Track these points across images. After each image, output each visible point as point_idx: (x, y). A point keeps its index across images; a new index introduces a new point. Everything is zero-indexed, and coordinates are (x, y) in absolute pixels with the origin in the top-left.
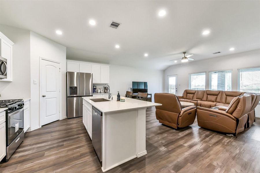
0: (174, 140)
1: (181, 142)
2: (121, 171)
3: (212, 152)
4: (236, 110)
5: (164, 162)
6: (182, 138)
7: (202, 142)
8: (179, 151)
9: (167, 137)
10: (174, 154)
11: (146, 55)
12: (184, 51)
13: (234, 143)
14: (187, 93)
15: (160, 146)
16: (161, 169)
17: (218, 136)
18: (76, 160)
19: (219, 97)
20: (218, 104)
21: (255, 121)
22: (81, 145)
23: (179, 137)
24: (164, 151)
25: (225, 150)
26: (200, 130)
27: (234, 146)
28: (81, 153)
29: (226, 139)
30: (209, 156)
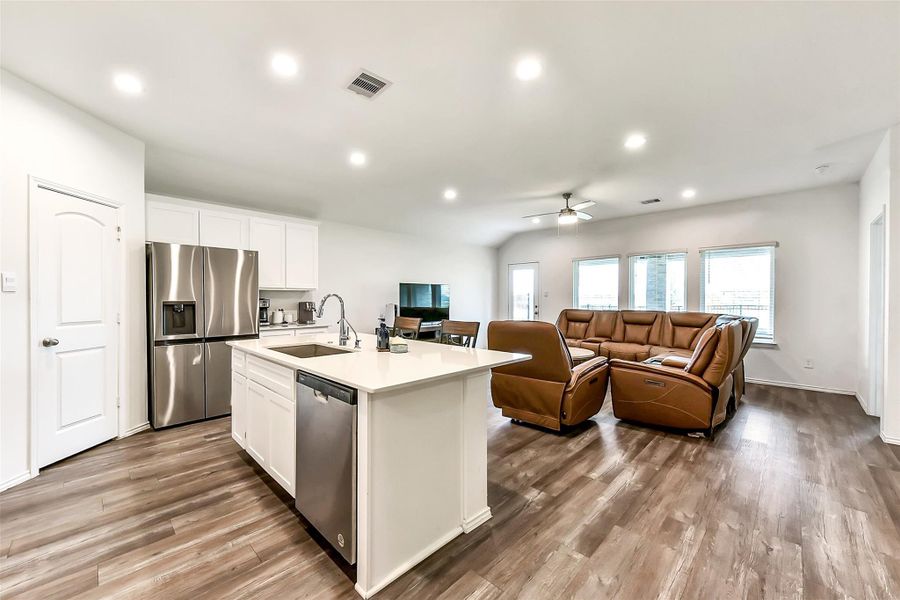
0: (558, 466)
1: (580, 469)
2: (425, 583)
3: (664, 487)
4: (712, 365)
5: (547, 534)
6: (579, 457)
7: (633, 462)
8: (580, 494)
9: (536, 458)
10: (569, 505)
11: (450, 194)
12: (566, 189)
13: (710, 456)
14: (570, 320)
15: (525, 489)
16: (546, 554)
17: (668, 440)
18: (250, 578)
19: (655, 328)
20: (655, 349)
21: (744, 393)
22: (249, 521)
23: (570, 455)
24: (540, 501)
25: (693, 476)
26: (620, 428)
27: (711, 462)
28: (258, 549)
29: (689, 446)
30: (660, 499)
